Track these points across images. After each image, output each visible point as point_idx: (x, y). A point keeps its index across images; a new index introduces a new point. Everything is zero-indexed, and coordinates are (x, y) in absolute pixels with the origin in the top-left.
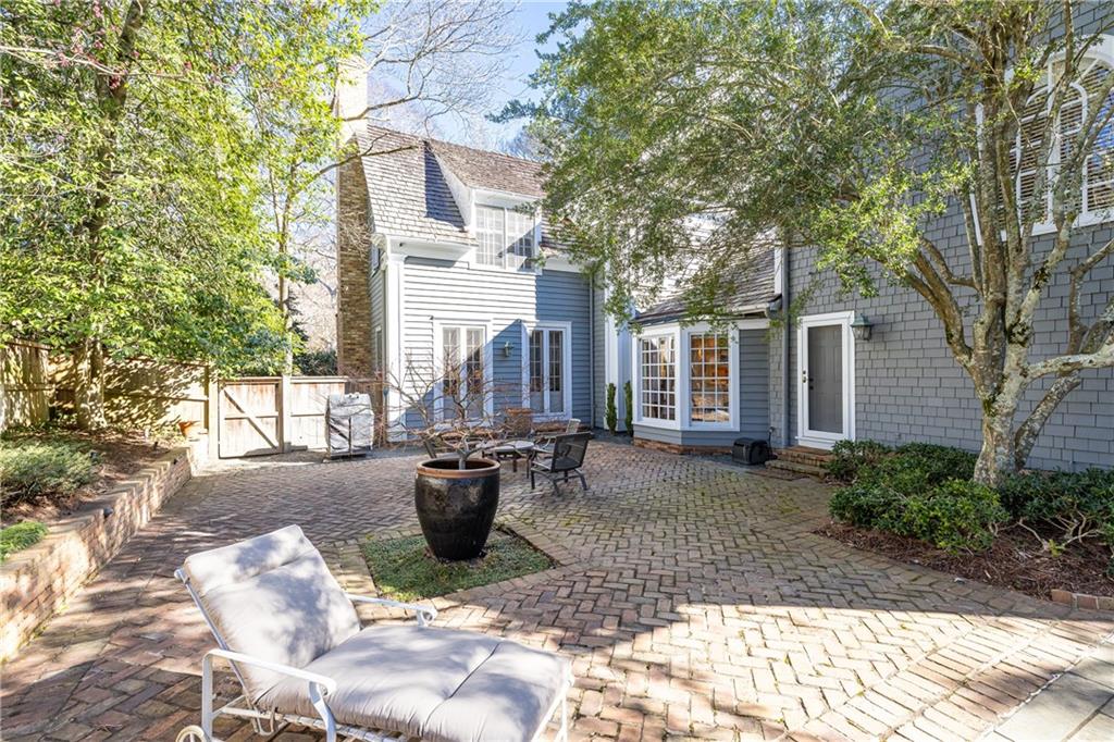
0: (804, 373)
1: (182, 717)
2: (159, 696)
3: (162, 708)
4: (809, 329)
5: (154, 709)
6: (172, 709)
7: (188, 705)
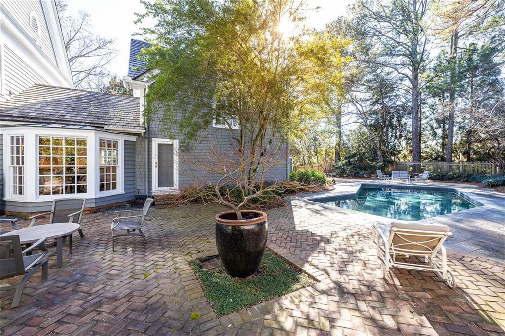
0: (156, 163)
1: (444, 306)
2: (450, 322)
3: (450, 316)
4: (158, 144)
5: (455, 318)
6: (447, 313)
7: (439, 309)
